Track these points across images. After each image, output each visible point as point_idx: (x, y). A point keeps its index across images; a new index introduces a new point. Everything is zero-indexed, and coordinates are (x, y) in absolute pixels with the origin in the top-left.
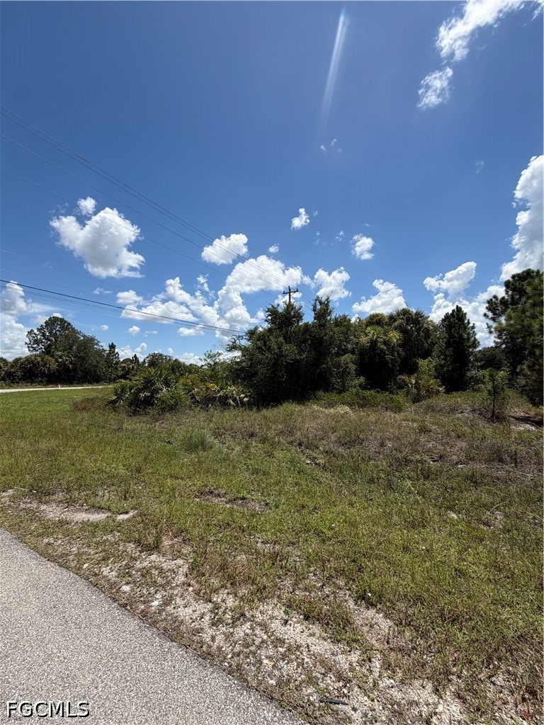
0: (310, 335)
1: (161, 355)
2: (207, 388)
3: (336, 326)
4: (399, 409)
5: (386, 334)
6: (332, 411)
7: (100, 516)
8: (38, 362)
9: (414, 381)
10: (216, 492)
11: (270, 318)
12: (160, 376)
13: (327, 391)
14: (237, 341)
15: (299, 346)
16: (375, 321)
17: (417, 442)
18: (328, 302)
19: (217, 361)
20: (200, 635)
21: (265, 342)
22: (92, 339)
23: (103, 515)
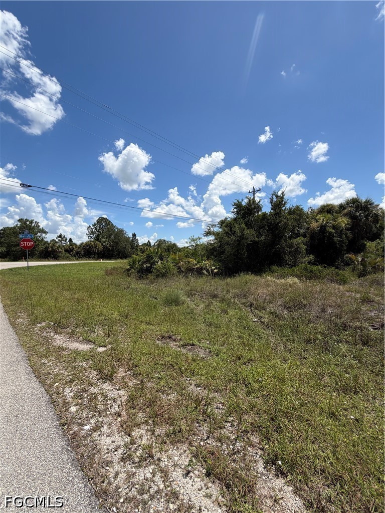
0: (268, 223)
1: (165, 241)
2: (189, 262)
3: (289, 214)
4: (343, 282)
5: (334, 220)
6: (283, 281)
7: (87, 346)
8: (92, 246)
9: (360, 259)
10: (174, 337)
11: (235, 210)
12: (157, 253)
13: (280, 265)
14: (212, 229)
15: (258, 231)
16: (327, 209)
17: (358, 311)
18: (283, 196)
19: (198, 243)
20: (108, 468)
21: (231, 228)
22: (122, 231)
23: (89, 346)
